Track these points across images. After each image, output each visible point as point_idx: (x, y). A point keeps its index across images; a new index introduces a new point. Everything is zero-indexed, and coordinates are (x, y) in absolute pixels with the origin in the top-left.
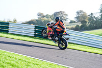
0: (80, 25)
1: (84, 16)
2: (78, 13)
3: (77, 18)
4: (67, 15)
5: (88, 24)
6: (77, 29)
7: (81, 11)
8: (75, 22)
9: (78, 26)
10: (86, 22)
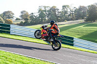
0: (24, 22)
1: (26, 15)
2: (22, 12)
3: (21, 16)
4: (13, 14)
5: (29, 21)
6: (21, 24)
7: (24, 11)
8: (19, 19)
9: (22, 22)
10: (28, 19)
